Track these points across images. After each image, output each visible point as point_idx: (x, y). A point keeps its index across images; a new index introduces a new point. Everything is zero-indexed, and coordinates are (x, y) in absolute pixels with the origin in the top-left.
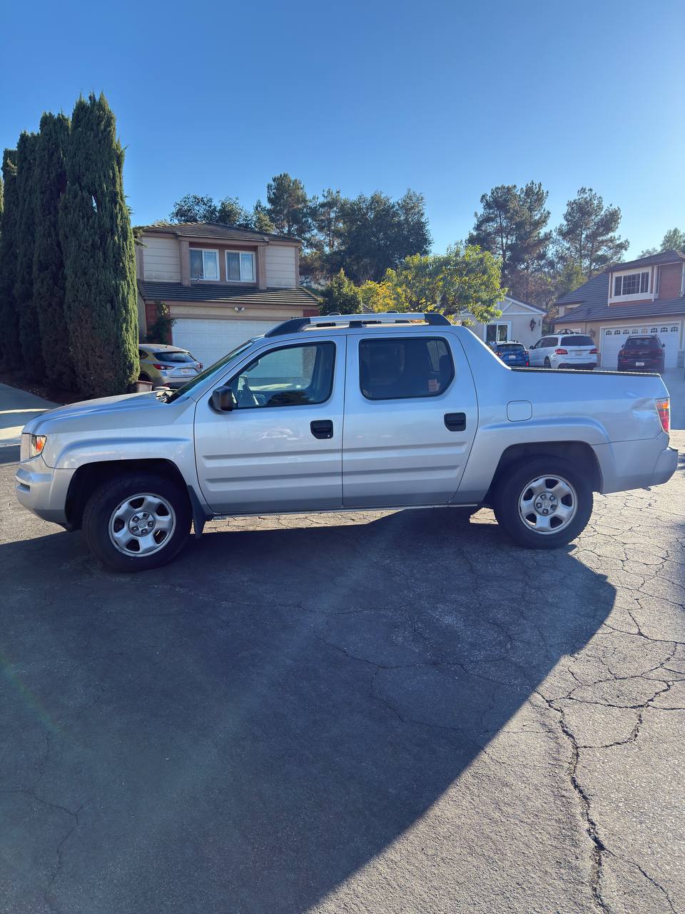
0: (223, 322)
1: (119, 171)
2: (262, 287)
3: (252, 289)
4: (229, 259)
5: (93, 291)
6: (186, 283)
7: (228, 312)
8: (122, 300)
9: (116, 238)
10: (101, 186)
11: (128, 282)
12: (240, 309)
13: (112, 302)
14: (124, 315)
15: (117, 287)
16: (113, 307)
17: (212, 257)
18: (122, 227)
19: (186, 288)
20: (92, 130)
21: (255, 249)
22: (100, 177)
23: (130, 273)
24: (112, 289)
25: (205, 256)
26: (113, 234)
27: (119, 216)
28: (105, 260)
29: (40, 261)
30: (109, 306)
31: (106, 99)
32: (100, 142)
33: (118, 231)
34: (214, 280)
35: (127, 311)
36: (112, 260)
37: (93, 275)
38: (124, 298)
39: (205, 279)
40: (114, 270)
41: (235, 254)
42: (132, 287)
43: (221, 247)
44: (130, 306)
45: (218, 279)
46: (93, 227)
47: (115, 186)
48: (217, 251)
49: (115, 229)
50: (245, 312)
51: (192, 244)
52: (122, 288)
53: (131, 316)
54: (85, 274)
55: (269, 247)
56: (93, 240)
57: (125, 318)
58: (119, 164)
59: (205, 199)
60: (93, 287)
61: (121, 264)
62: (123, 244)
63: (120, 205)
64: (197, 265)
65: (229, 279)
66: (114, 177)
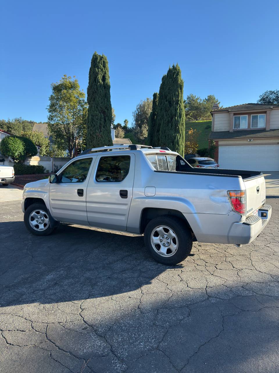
0: (242, 146)
1: (181, 92)
2: (267, 129)
3: (263, 130)
4: (253, 118)
5: (167, 139)
6: (231, 131)
7: (245, 142)
8: (177, 141)
9: (176, 118)
10: (173, 99)
11: (180, 134)
12: (250, 140)
13: (173, 142)
14: (177, 147)
15: (175, 136)
16: (173, 144)
17: (245, 118)
18: (179, 113)
19: (231, 133)
20: (171, 78)
21: (265, 112)
22: (173, 95)
23: (181, 130)
24: (173, 137)
25: (241, 118)
26: (175, 116)
27: (179, 109)
28: (171, 127)
29: (157, 129)
30: (171, 144)
31: (179, 65)
32: (174, 82)
33: (177, 115)
34: (245, 128)
35: (178, 145)
36: (174, 126)
37: (167, 132)
38: (177, 140)
39: (240, 128)
40: (175, 130)
41: (256, 116)
42: (182, 136)
43: (249, 114)
44: (180, 143)
45: (247, 128)
46: (168, 115)
47: (178, 98)
48: (247, 116)
49: (176, 114)
50: (253, 141)
51: (235, 114)
52: (177, 136)
53: (180, 147)
54: (165, 132)
55: (273, 111)
56: (168, 119)
57: (177, 148)
58: (181, 89)
59: (275, 92)
60: (167, 137)
61: (177, 127)
62: (179, 120)
63: (180, 105)
64: (237, 122)
65: (252, 127)
66: (178, 94)
